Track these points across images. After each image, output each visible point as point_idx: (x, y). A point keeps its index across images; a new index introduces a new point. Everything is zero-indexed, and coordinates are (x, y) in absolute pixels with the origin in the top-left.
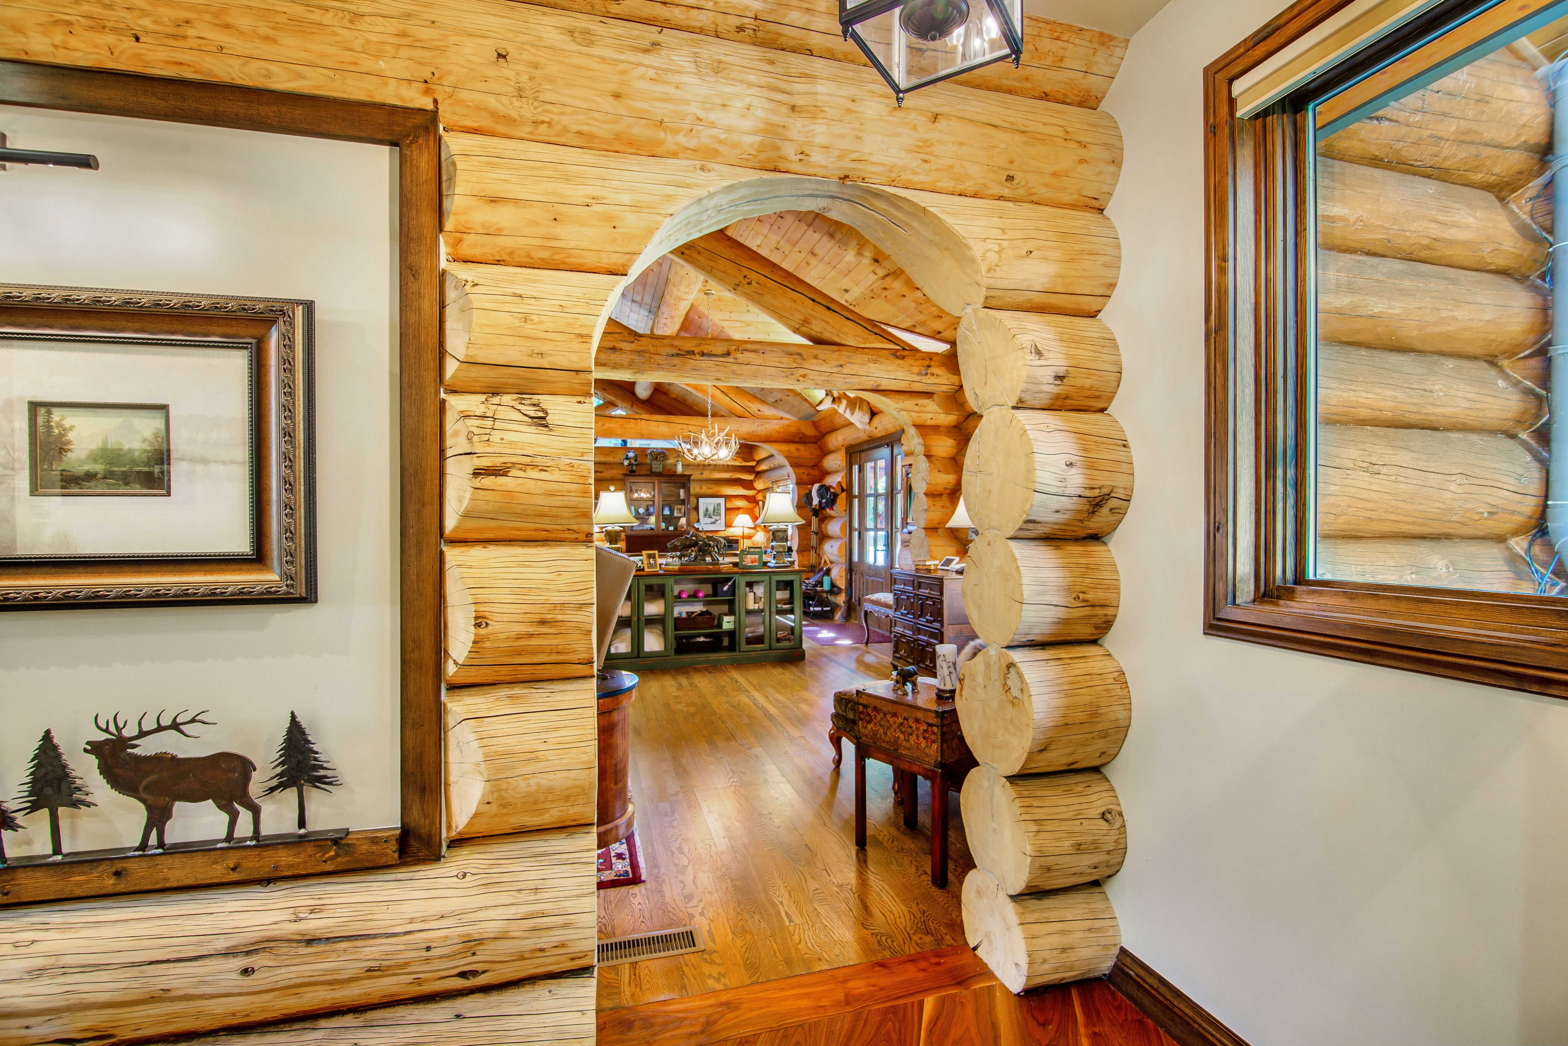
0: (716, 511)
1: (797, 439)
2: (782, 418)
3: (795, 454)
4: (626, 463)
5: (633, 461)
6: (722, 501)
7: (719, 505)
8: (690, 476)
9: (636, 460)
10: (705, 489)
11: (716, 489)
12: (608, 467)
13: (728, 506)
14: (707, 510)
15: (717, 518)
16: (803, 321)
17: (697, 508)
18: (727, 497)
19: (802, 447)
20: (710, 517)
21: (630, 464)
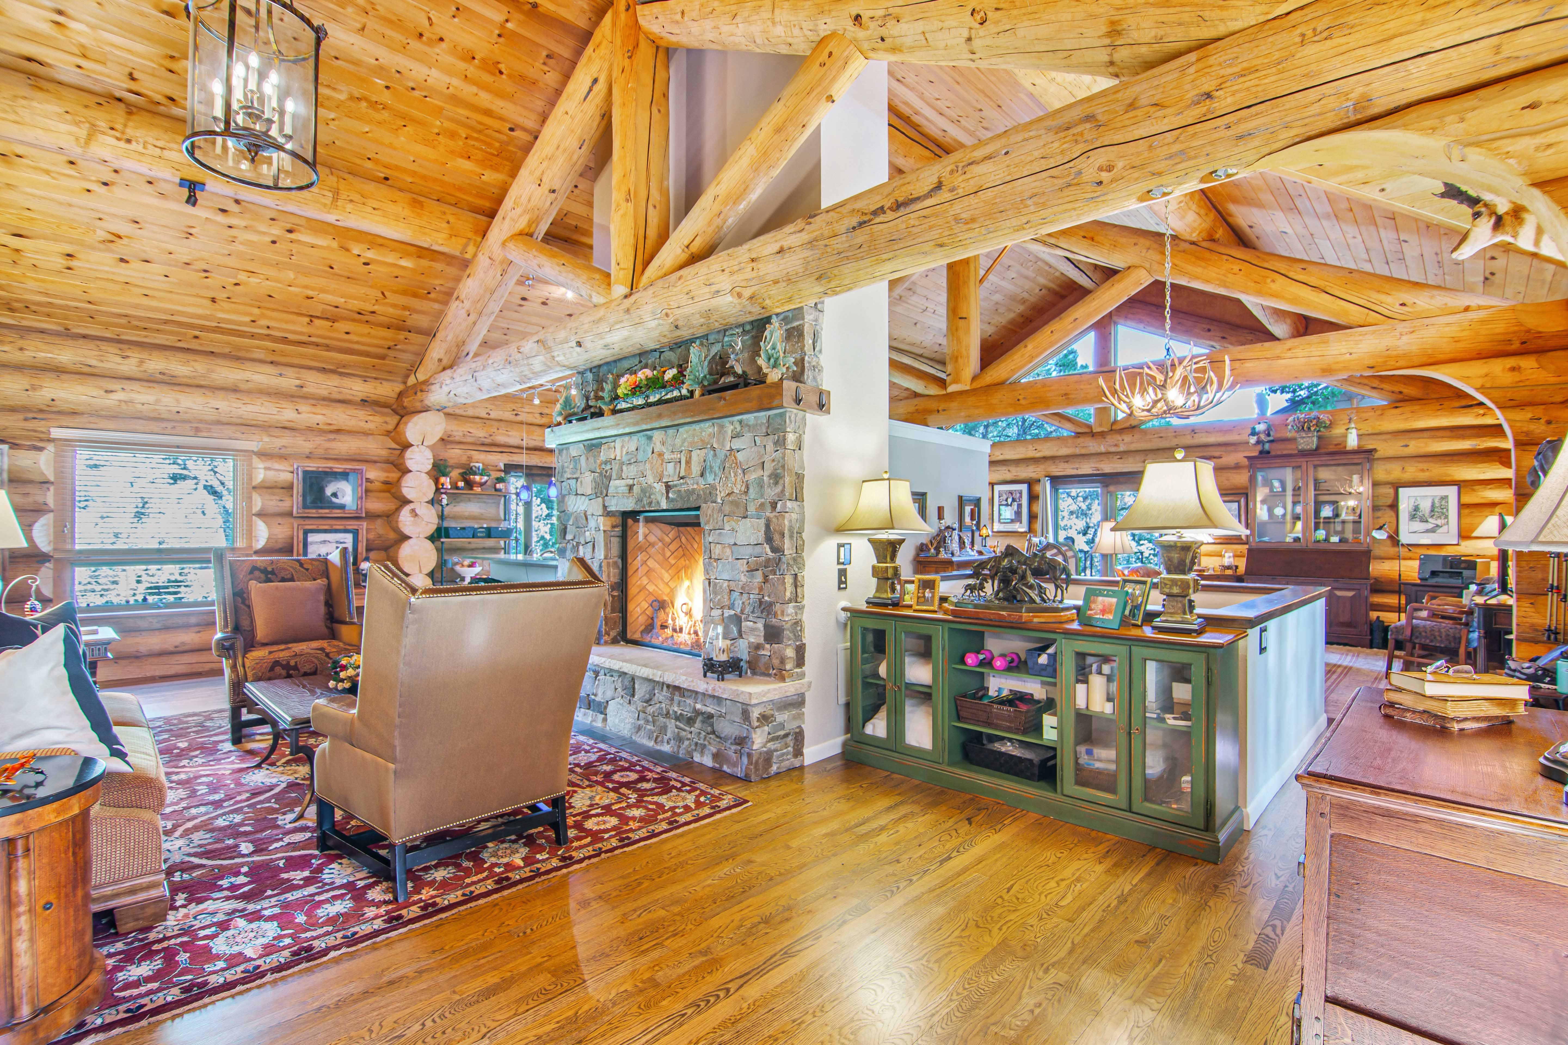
0: (1438, 510)
1: (1516, 346)
2: (1467, 309)
3: (1508, 379)
4: (1253, 440)
5: (1263, 437)
6: (1451, 492)
7: (1445, 498)
8: (1375, 450)
9: (1269, 435)
10: (1412, 471)
11: (1437, 470)
12: (1231, 448)
13: (1467, 499)
14: (1416, 508)
15: (1439, 522)
16: (1109, 34)
17: (1394, 506)
18: (1461, 485)
19: (1528, 363)
20: (1424, 520)
21: (1258, 442)
